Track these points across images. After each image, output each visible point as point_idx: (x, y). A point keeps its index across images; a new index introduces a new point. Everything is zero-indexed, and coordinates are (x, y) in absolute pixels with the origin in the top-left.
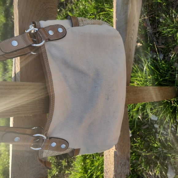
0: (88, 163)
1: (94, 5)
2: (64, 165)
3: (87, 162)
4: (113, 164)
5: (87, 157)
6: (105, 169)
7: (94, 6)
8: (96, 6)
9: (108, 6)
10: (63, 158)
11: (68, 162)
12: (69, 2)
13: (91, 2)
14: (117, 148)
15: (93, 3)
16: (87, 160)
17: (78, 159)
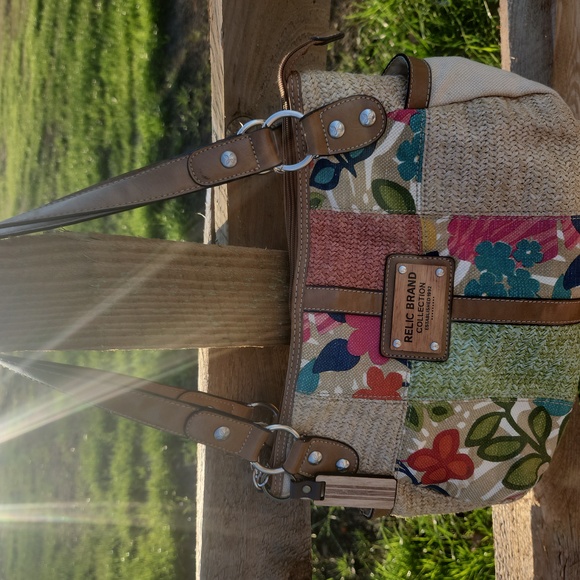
0: (427, 571)
1: (429, 42)
2: (344, 574)
3: (426, 566)
4: (531, 553)
5: (425, 550)
6: (501, 572)
7: (427, 46)
8: (433, 45)
9: (474, 40)
10: (341, 550)
11: (358, 566)
12: (347, 49)
13: (417, 36)
14: (543, 495)
15: (424, 38)
16: (424, 560)
17: (393, 557)
